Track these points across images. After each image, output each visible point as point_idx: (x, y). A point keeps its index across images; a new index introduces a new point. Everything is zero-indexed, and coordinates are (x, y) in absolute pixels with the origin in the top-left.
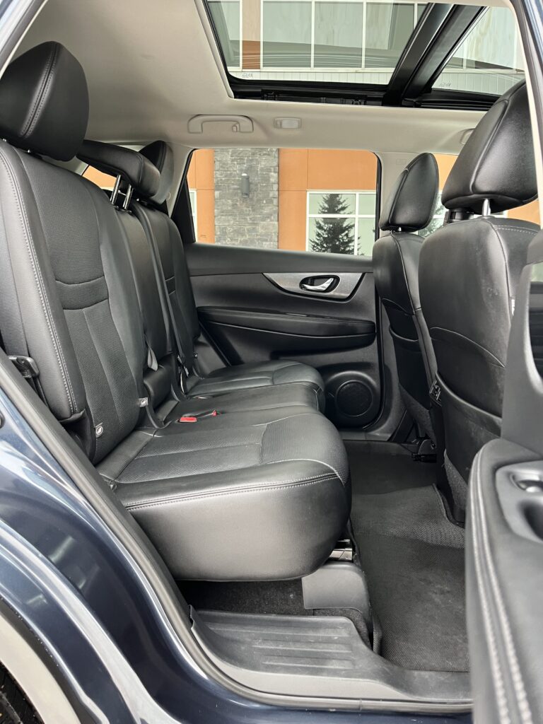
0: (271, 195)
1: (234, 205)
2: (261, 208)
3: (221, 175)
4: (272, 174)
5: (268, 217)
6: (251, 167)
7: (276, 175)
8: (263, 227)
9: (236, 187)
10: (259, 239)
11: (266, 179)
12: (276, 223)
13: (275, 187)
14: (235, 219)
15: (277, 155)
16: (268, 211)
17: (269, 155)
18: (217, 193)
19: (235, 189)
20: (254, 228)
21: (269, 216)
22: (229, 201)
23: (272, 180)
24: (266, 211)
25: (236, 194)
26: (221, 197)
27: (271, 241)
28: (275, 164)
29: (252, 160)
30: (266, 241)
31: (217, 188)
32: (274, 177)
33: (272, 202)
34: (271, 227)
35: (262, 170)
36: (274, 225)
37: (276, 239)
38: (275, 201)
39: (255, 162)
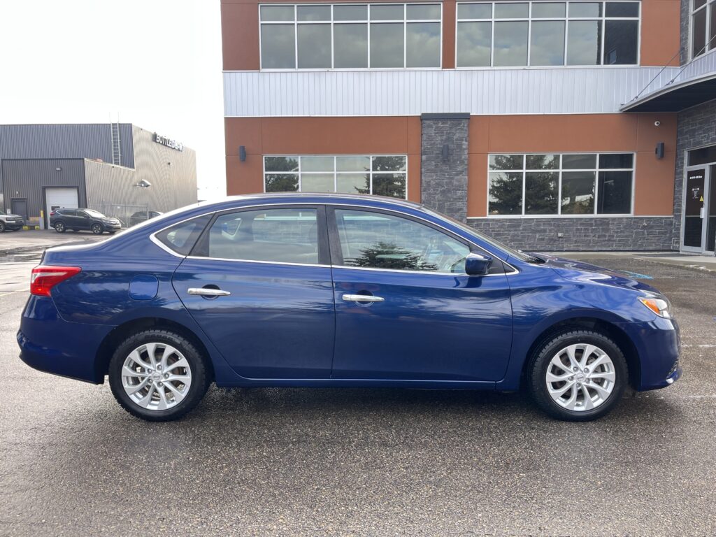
0: (463, 157)
1: (436, 166)
2: (456, 166)
3: (427, 144)
4: (464, 142)
5: (461, 173)
6: (449, 138)
7: (467, 143)
8: (457, 180)
9: (438, 152)
10: (453, 189)
11: (460, 146)
12: (466, 177)
13: (466, 152)
14: (436, 175)
15: (467, 129)
16: (461, 169)
17: (462, 129)
18: (424, 157)
19: (437, 154)
20: (451, 182)
22: (433, 162)
23: (464, 147)
24: (459, 169)
25: (437, 158)
26: (427, 160)
28: (466, 135)
30: (459, 190)
31: (424, 153)
32: (465, 144)
33: (464, 162)
34: (463, 180)
35: (456, 139)
36: (465, 179)
37: (466, 189)
38: (466, 162)
39: (451, 134)
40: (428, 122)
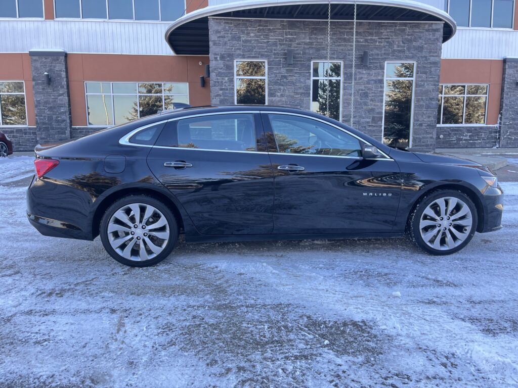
0: (63, 84)
1: (43, 89)
2: (59, 90)
3: (35, 73)
4: (63, 72)
6: (51, 69)
7: (65, 73)
9: (43, 79)
10: (58, 106)
11: (60, 76)
12: (67, 98)
13: (65, 79)
14: (44, 96)
15: (64, 63)
17: (60, 63)
18: (34, 83)
19: (43, 81)
20: (55, 101)
21: (62, 95)
22: (40, 87)
23: (63, 76)
24: (61, 92)
25: (44, 83)
26: (37, 84)
27: (64, 107)
29: (51, 66)
30: (62, 107)
31: (34, 80)
32: (64, 74)
33: (63, 87)
34: (64, 100)
35: (57, 71)
36: (65, 99)
37: (68, 106)
38: (65, 87)
39: (52, 67)
40: (34, 58)
